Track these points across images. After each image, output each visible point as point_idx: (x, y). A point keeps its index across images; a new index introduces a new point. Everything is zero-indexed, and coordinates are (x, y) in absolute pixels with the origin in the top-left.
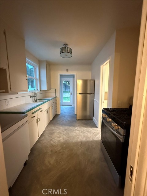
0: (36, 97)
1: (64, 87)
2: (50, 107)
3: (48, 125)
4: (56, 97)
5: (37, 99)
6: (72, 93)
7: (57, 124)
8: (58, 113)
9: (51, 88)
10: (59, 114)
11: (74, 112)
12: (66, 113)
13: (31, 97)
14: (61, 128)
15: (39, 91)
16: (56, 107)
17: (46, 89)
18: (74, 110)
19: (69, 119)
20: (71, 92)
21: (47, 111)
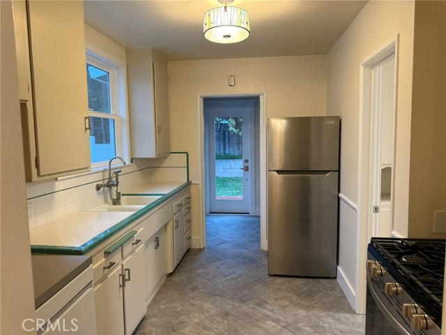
0: (117, 185)
1: (218, 139)
2: (166, 225)
3: (157, 294)
4: (189, 183)
5: (118, 194)
6: (249, 164)
7: (193, 289)
8: (195, 246)
9: (170, 149)
10: (200, 250)
11: (258, 241)
12: (227, 246)
13: (98, 188)
14: (207, 306)
15: (128, 162)
16: (190, 221)
17: (154, 156)
18: (259, 232)
19: (240, 272)
20: (246, 161)
21: (157, 240)
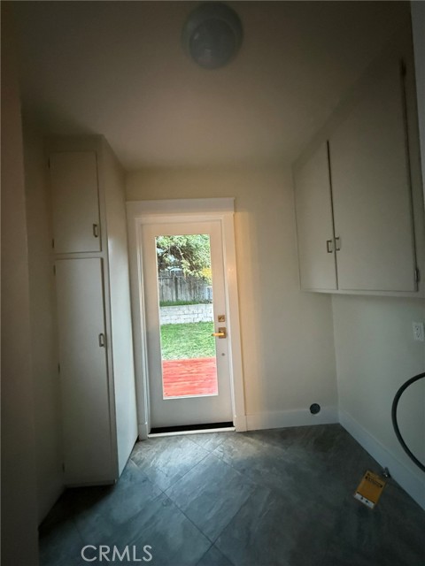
1: (171, 286)
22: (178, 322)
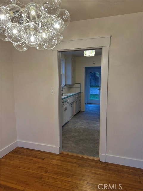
0: (62, 91)
8: (82, 110)
9: (75, 82)
16: (80, 103)
21: (72, 105)
22: (96, 94)
